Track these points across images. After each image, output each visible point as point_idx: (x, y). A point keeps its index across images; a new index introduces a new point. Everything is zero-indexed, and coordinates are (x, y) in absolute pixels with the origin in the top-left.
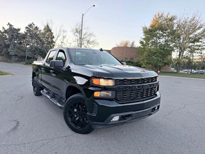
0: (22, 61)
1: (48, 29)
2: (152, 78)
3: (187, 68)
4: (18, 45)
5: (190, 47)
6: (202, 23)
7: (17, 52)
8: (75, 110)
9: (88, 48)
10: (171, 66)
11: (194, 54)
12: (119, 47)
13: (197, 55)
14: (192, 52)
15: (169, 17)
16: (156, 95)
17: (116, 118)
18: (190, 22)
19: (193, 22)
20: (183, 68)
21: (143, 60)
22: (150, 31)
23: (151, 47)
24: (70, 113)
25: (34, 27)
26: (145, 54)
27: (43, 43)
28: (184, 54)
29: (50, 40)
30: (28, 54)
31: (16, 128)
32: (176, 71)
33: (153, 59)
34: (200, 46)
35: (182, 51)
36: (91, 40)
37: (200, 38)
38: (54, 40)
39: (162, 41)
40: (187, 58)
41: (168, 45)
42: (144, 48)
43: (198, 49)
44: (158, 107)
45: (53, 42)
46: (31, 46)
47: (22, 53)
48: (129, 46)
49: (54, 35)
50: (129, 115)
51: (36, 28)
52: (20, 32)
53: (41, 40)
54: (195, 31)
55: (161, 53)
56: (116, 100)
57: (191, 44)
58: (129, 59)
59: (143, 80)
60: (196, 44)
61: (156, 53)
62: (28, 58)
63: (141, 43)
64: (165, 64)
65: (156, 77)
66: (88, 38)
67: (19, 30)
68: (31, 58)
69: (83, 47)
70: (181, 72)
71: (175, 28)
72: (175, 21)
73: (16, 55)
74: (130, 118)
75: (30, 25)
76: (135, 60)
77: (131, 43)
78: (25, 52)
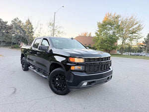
0: (9, 46)
1: (29, 23)
2: (107, 58)
3: (128, 52)
4: (6, 34)
5: (129, 37)
6: (138, 20)
7: (5, 39)
8: (57, 79)
9: (58, 37)
10: (117, 50)
11: (133, 42)
12: (80, 36)
13: (134, 42)
14: (131, 40)
15: (116, 15)
16: (110, 69)
17: (85, 84)
18: (130, 19)
19: (131, 20)
20: (125, 51)
21: (98, 46)
22: (103, 25)
23: (103, 36)
24: (53, 81)
25: (18, 21)
26: (99, 41)
27: (25, 33)
28: (126, 41)
29: (30, 30)
30: (13, 41)
31: (14, 92)
32: (120, 53)
33: (105, 45)
34: (136, 36)
35: (124, 39)
36: (61, 31)
37: (136, 31)
38: (33, 30)
39: (111, 32)
40: (128, 44)
41: (115, 36)
42: (98, 37)
43: (135, 38)
44: (111, 76)
45: (32, 32)
46: (16, 35)
47: (9, 40)
48: (87, 35)
49: (33, 27)
50: (93, 82)
51: (20, 22)
52: (7, 24)
53: (23, 31)
54: (133, 26)
55: (109, 41)
56: (85, 71)
57: (130, 35)
58: (88, 45)
59: (102, 59)
60: (134, 34)
61: (106, 41)
62: (14, 44)
63: (96, 33)
64: (113, 48)
65: (109, 57)
66: (58, 30)
67: (6, 23)
68: (15, 44)
69: (55, 36)
70: (124, 54)
71: (119, 24)
72: (119, 19)
73: (4, 41)
74: (94, 84)
75: (15, 20)
76: (92, 46)
77: (89, 33)
78: (11, 39)
